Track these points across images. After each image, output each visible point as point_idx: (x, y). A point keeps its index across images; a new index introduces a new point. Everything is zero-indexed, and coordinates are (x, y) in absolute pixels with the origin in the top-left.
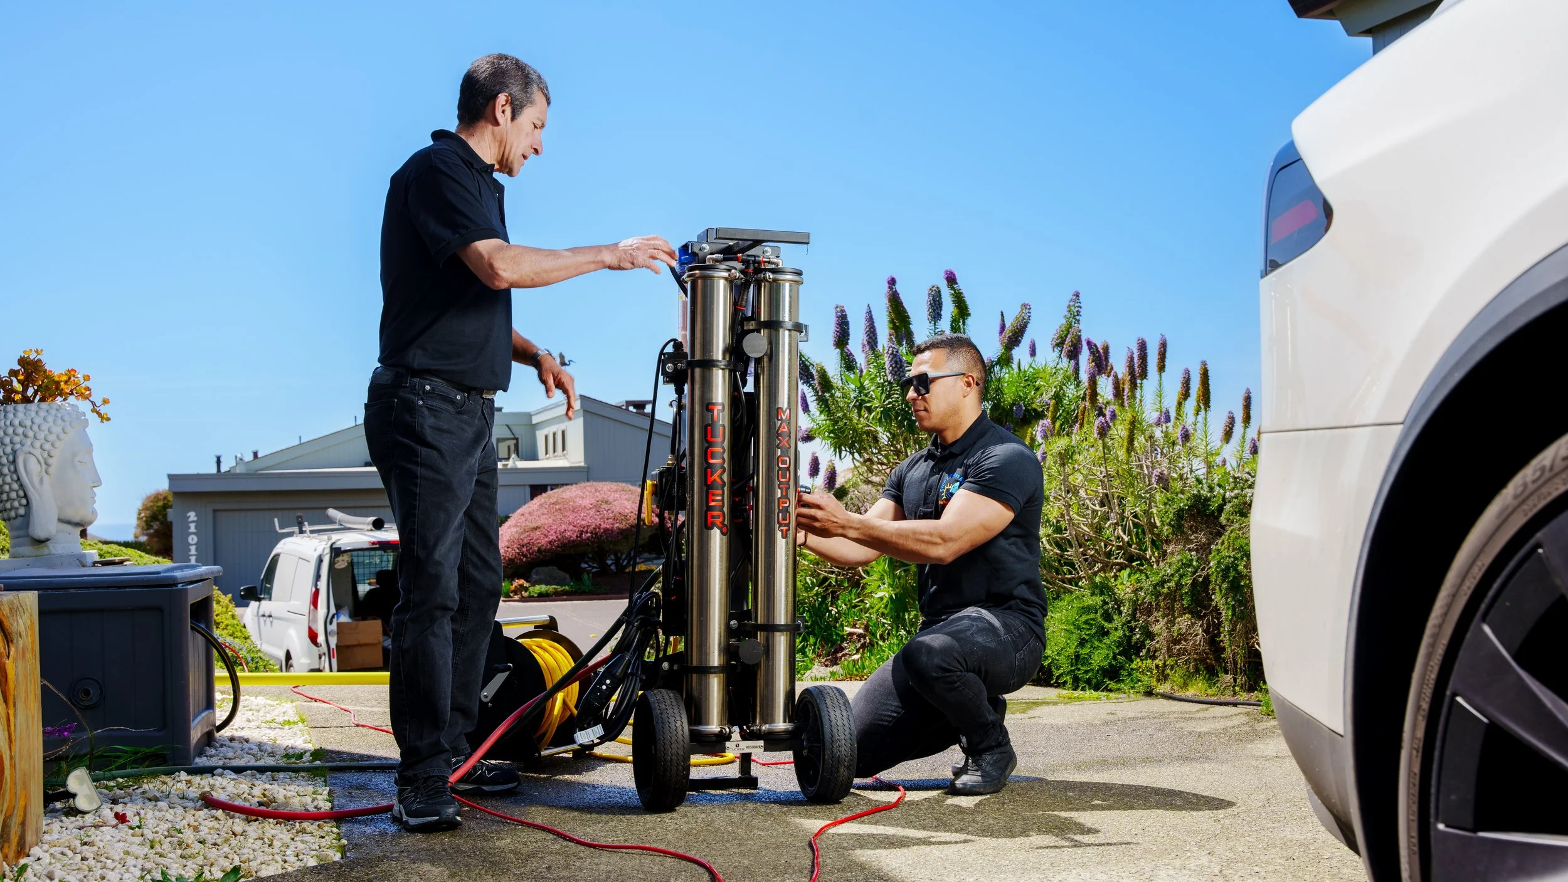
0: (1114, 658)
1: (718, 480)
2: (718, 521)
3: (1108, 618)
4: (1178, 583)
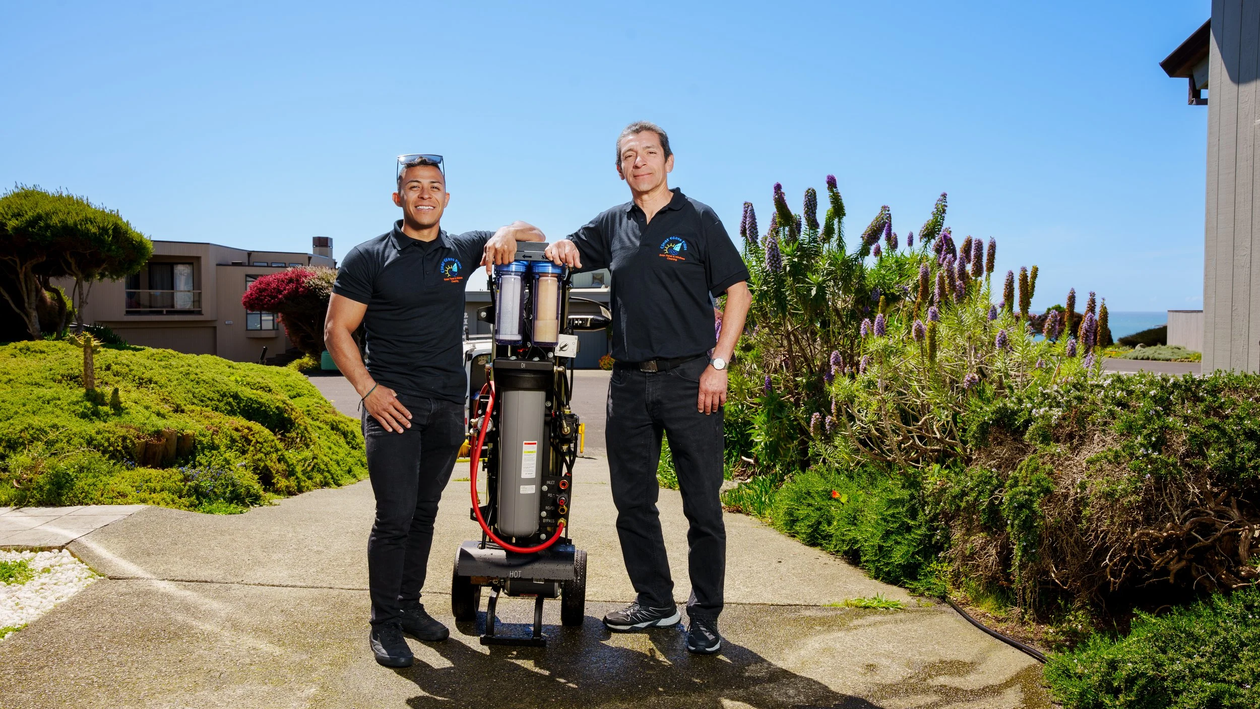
0: (913, 556)
3: (913, 514)
4: (976, 500)
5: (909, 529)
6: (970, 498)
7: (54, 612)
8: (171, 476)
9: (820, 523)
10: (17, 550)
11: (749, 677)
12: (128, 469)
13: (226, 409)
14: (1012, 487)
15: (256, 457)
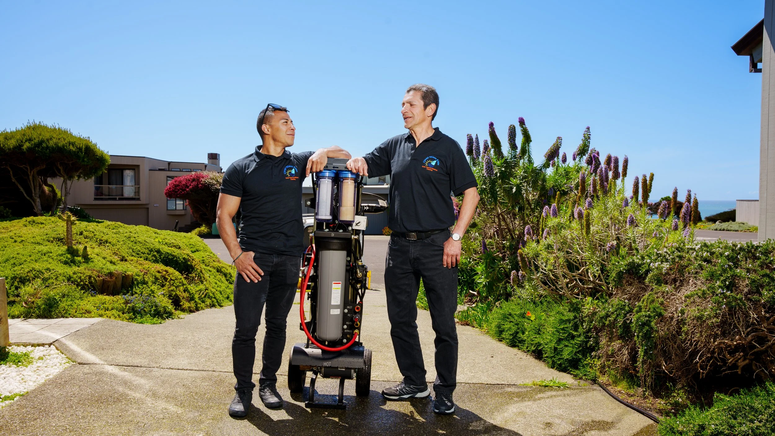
0: (575, 354)
3: (576, 328)
4: (615, 319)
5: (573, 337)
6: (611, 319)
7: (44, 385)
8: (118, 300)
9: (517, 333)
10: (24, 346)
11: (472, 430)
12: (92, 296)
13: (152, 259)
14: (637, 312)
15: (170, 289)
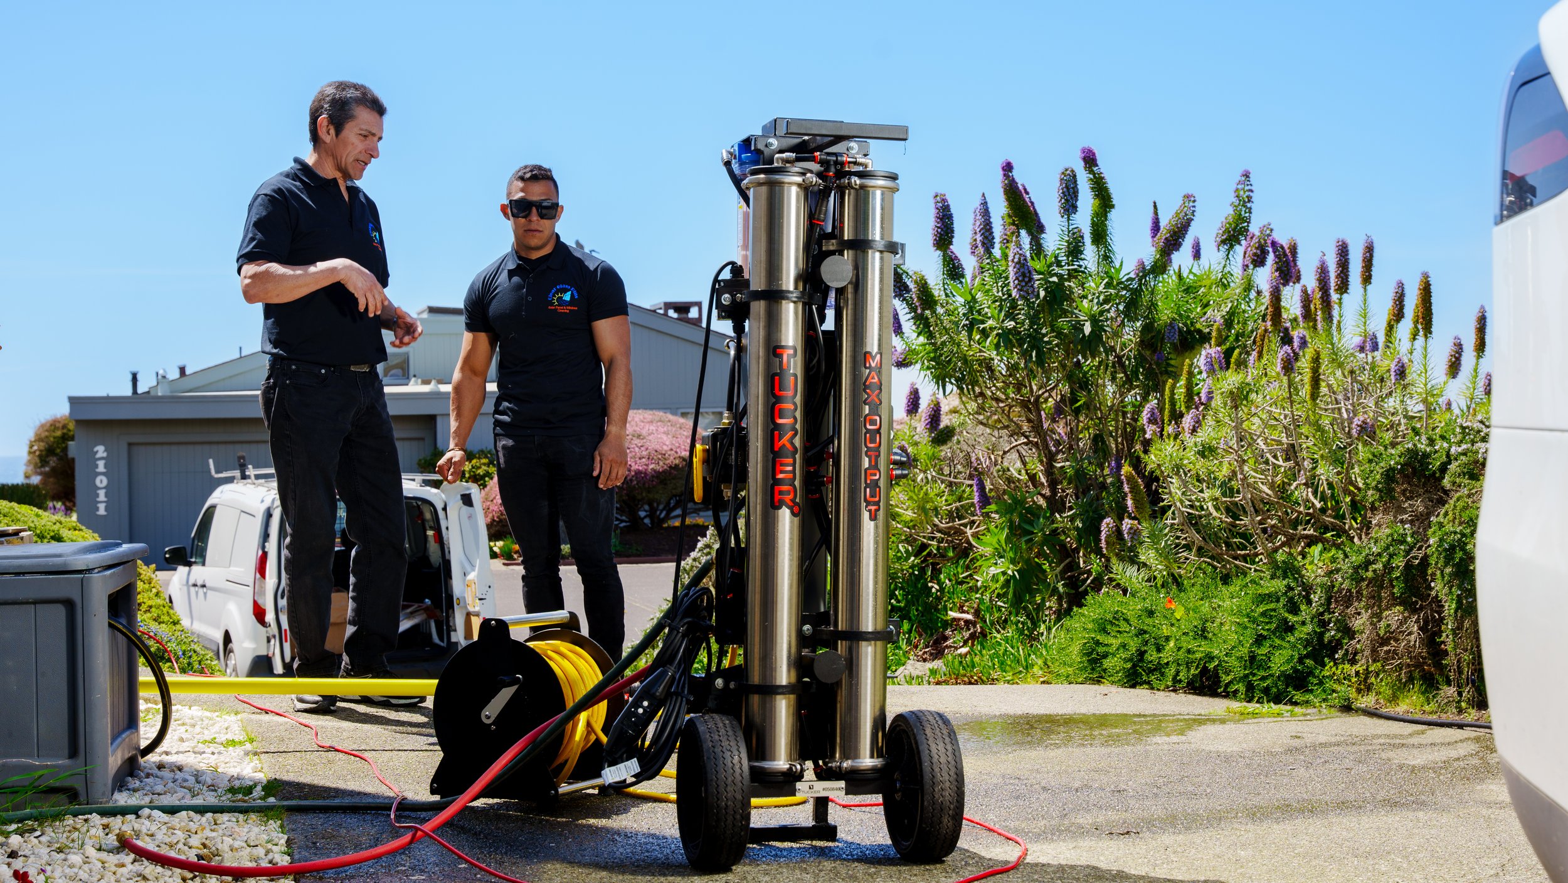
0: (1301, 660)
1: (788, 445)
2: (788, 498)
3: (1294, 609)
4: (1386, 565)
5: (1291, 629)
6: (1379, 566)
9: (1144, 652)
